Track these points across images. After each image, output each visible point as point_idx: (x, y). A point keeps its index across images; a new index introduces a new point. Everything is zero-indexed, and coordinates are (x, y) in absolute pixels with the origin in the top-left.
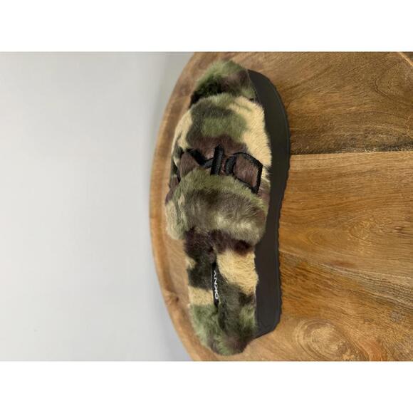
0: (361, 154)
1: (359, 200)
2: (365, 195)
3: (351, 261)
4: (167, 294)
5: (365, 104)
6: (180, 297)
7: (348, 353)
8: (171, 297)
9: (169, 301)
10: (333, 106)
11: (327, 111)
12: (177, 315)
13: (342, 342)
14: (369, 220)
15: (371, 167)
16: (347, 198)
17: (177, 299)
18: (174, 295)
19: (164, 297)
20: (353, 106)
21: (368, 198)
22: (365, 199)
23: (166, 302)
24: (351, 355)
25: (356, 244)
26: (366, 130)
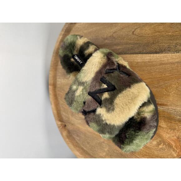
0: (173, 54)
1: (171, 75)
2: (174, 73)
3: (165, 103)
4: (60, 123)
5: (176, 32)
6: (67, 125)
7: (162, 145)
8: (62, 125)
9: (60, 126)
10: (159, 32)
11: (156, 34)
12: (65, 133)
13: (159, 140)
14: (175, 84)
15: (178, 60)
16: (164, 75)
17: (65, 126)
18: (63, 123)
19: (58, 125)
20: (170, 32)
21: (176, 75)
22: (174, 75)
23: (59, 127)
24: (163, 145)
25: (169, 95)
26: (176, 43)
